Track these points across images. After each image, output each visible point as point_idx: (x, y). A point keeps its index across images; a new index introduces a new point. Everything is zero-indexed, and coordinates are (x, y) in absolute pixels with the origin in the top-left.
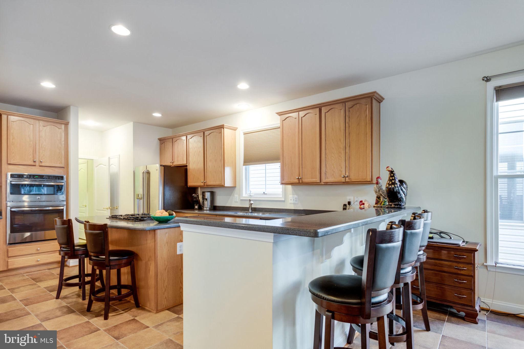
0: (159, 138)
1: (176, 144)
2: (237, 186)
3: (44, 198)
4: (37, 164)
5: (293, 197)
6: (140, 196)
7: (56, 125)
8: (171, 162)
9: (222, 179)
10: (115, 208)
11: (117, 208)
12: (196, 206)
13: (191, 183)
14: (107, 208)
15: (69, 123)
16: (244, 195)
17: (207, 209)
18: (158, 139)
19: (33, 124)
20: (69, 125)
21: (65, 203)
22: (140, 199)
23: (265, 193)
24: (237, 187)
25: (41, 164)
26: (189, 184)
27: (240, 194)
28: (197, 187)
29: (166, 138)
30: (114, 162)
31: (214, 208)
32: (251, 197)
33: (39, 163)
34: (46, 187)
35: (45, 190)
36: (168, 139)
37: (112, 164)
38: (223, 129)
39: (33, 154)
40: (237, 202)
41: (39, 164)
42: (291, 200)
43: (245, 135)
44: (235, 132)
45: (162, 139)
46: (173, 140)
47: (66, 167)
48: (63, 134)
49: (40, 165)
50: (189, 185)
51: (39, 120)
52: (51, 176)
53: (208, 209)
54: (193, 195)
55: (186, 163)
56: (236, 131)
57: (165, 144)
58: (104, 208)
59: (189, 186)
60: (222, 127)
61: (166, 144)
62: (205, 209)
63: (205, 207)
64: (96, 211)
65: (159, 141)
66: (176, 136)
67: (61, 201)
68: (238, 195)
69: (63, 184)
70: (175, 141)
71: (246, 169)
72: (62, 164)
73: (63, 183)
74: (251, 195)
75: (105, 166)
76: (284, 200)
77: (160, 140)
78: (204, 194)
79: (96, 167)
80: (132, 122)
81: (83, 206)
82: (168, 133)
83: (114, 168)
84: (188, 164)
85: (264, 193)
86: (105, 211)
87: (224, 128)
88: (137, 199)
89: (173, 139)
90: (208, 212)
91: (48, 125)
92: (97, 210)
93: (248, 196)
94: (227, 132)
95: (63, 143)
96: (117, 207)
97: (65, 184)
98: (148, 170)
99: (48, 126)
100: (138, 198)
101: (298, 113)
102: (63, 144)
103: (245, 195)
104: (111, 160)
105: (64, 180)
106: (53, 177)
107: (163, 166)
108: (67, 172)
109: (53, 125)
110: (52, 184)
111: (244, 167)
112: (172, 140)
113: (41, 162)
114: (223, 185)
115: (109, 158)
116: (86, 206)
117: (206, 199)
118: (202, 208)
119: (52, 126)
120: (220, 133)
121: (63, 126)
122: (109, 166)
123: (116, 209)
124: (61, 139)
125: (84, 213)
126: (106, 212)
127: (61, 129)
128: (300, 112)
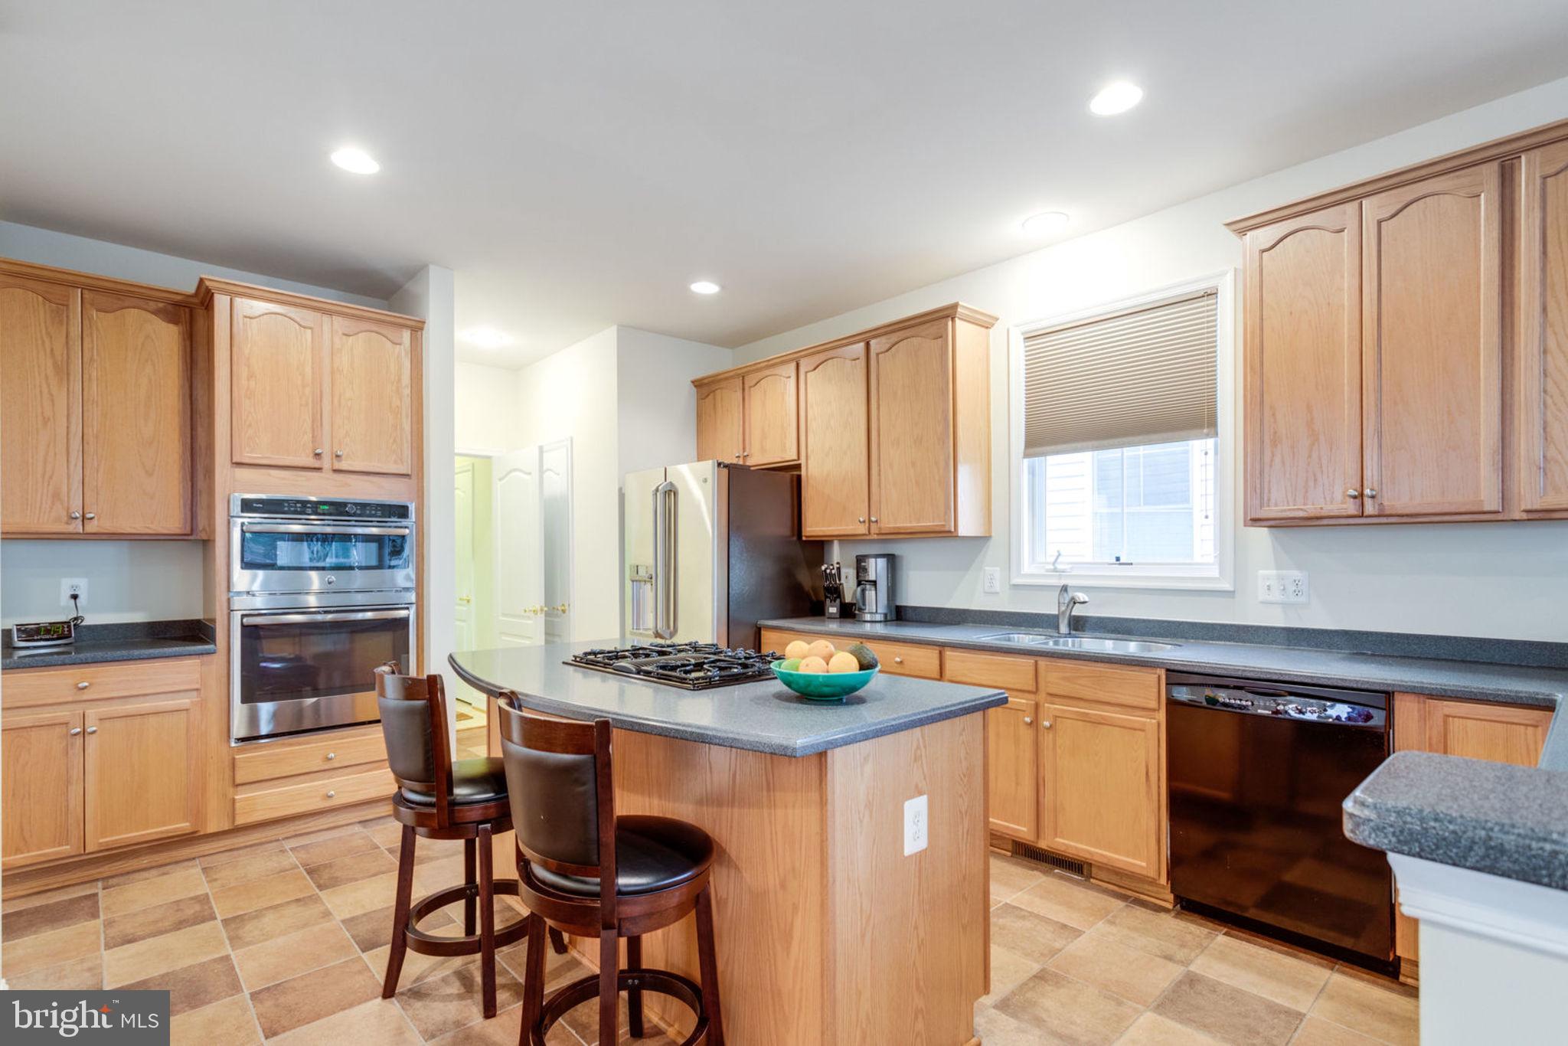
0: (693, 378)
1: (756, 397)
2: (993, 534)
3: (359, 579)
4: (326, 463)
5: (1281, 578)
6: (642, 572)
7: (384, 332)
8: (738, 457)
9: (947, 507)
10: (559, 608)
11: (564, 611)
12: (832, 606)
13: (813, 527)
14: (534, 609)
15: (426, 325)
16: (1027, 568)
17: (874, 619)
18: (693, 382)
19: (310, 328)
20: (424, 332)
21: (412, 597)
22: (643, 583)
23: (1122, 561)
24: (993, 539)
25: (337, 466)
26: (808, 529)
27: (1010, 561)
28: (828, 541)
29: (722, 376)
30: (556, 460)
31: (899, 615)
32: (1060, 577)
33: (332, 459)
34: (363, 542)
35: (358, 554)
36: (726, 379)
37: (548, 470)
38: (950, 323)
39: (313, 431)
40: (997, 593)
41: (332, 465)
42: (1269, 589)
43: (1027, 344)
44: (988, 336)
45: (706, 381)
46: (746, 382)
47: (415, 475)
48: (407, 364)
49: (334, 468)
50: (808, 534)
51: (329, 313)
52: (369, 505)
53: (879, 617)
54: (823, 568)
55: (795, 457)
56: (991, 330)
57: (714, 395)
58: (525, 611)
59: (806, 537)
60: (948, 313)
61: (718, 397)
62: (868, 617)
63: (867, 611)
64: (501, 618)
65: (695, 389)
66: (759, 366)
67: (401, 591)
68: (998, 569)
69: (407, 531)
70: (752, 384)
71: (1032, 472)
72: (402, 463)
73: (406, 528)
74: (1059, 567)
75: (527, 477)
76: (1232, 589)
77: (698, 384)
78: (863, 564)
79: (500, 480)
80: (614, 328)
81: (461, 599)
82: (721, 361)
83: (556, 484)
84: (803, 461)
85: (1118, 559)
86: (529, 618)
87: (953, 319)
88: (633, 581)
89: (743, 378)
90: (880, 629)
91: (361, 332)
92: (504, 615)
93: (1043, 572)
94: (963, 332)
95: (407, 391)
96: (563, 605)
97: (411, 532)
98: (671, 484)
99: (360, 334)
100: (637, 578)
101: (1356, 204)
102: (408, 395)
103: (1031, 566)
104: (545, 455)
105: (408, 520)
106: (376, 510)
107: (726, 466)
108: (418, 490)
109: (377, 333)
110: (374, 531)
111: (1026, 461)
112: (743, 383)
113: (337, 456)
114: (950, 532)
115: (541, 450)
116: (468, 601)
117: (874, 583)
118: (857, 612)
119: (373, 334)
120: (941, 337)
121: (406, 335)
122: (541, 472)
123: (560, 612)
124: (399, 380)
125: (464, 621)
126: (529, 622)
127: (400, 344)
128: (1365, 202)
